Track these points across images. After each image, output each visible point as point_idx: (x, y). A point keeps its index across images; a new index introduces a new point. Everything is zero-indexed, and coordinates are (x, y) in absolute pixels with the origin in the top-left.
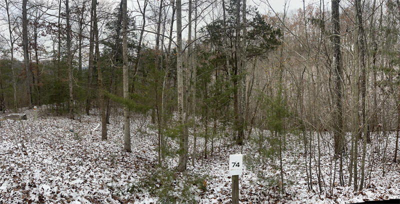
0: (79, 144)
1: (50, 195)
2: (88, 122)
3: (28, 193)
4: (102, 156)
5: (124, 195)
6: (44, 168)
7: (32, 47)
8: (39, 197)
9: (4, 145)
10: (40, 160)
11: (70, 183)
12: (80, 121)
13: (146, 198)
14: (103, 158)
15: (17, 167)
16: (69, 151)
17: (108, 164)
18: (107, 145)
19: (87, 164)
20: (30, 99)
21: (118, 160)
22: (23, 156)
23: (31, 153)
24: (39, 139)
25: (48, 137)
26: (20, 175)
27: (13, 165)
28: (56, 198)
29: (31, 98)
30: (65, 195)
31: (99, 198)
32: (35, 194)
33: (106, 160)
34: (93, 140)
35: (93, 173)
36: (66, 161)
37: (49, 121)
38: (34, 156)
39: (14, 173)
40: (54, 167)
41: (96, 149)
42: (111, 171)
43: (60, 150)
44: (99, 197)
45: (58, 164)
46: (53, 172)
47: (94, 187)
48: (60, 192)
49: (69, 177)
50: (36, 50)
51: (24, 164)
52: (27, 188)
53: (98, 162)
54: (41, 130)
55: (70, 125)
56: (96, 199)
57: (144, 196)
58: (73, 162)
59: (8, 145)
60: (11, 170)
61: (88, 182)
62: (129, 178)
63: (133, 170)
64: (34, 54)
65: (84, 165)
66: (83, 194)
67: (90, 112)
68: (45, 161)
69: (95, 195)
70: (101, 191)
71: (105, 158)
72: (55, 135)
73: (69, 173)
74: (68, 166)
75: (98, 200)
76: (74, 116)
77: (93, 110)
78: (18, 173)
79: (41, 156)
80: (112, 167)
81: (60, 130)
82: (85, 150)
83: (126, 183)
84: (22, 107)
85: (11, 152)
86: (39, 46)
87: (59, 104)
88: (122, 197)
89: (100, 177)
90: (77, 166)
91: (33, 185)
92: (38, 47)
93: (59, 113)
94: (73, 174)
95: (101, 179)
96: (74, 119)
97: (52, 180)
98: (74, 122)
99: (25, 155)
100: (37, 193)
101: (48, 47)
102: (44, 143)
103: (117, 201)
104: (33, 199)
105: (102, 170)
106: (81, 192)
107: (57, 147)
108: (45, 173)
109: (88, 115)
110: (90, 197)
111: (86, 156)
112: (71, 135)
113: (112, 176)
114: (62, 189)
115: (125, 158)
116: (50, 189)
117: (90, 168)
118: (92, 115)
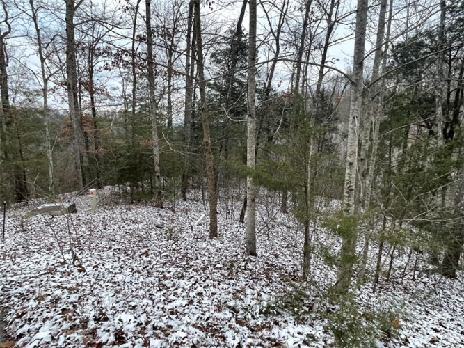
0: (174, 246)
1: (134, 329)
2: (187, 211)
3: (93, 333)
4: (213, 263)
5: (254, 319)
6: (118, 288)
7: (83, 88)
8: (116, 335)
9: (35, 261)
10: (109, 276)
11: (165, 307)
12: (173, 211)
13: (289, 324)
14: (215, 266)
15: (67, 294)
16: (158, 258)
17: (223, 275)
18: (219, 245)
19: (191, 275)
20: (81, 177)
21: (239, 267)
22: (77, 274)
23: (91, 268)
24: (104, 243)
25: (119, 238)
26: (74, 306)
27: (58, 292)
28: (146, 331)
29: (83, 175)
30: (159, 325)
31: (215, 325)
32: (108, 331)
33: (220, 268)
34: (197, 238)
35: (202, 289)
36: (156, 274)
37: (119, 212)
38: (97, 272)
39: (61, 306)
40: (135, 286)
41: (203, 252)
42: (229, 284)
43: (144, 258)
44: (216, 323)
45: (141, 279)
46: (135, 294)
47: (205, 309)
48: (150, 322)
49: (163, 298)
50: (92, 93)
51: (80, 287)
52: (92, 325)
53: (207, 272)
54: (105, 229)
55: (156, 217)
56: (211, 326)
57: (285, 322)
58: (168, 275)
59: (42, 259)
60: (56, 301)
61: (195, 303)
62: (259, 295)
63: (263, 283)
64: (88, 100)
65: (185, 278)
66: (189, 321)
67: (187, 196)
68: (119, 278)
69: (209, 321)
70: (217, 314)
71: (218, 266)
72: (132, 235)
73: (162, 293)
74: (159, 281)
75: (215, 327)
76: (162, 203)
77: (192, 191)
78: (70, 303)
79: (111, 270)
80: (231, 279)
81: (141, 226)
82: (186, 255)
83: (255, 301)
84: (64, 191)
85: (51, 272)
86: (97, 86)
87: (134, 184)
88: (252, 322)
89: (214, 294)
90: (175, 280)
91: (101, 317)
92: (96, 89)
93: (135, 199)
94: (169, 293)
95: (215, 296)
96: (162, 208)
97: (136, 306)
98: (162, 212)
99: (80, 271)
100: (112, 329)
101: (114, 89)
102: (113, 248)
103: (245, 328)
104: (104, 341)
105: (216, 283)
106: (185, 319)
107: (139, 253)
108: (121, 296)
109: (185, 200)
110: (201, 324)
111: (187, 264)
112: (159, 233)
113: (232, 291)
114: (153, 317)
115: (249, 265)
116: (133, 320)
117: (197, 282)
118: (191, 200)
